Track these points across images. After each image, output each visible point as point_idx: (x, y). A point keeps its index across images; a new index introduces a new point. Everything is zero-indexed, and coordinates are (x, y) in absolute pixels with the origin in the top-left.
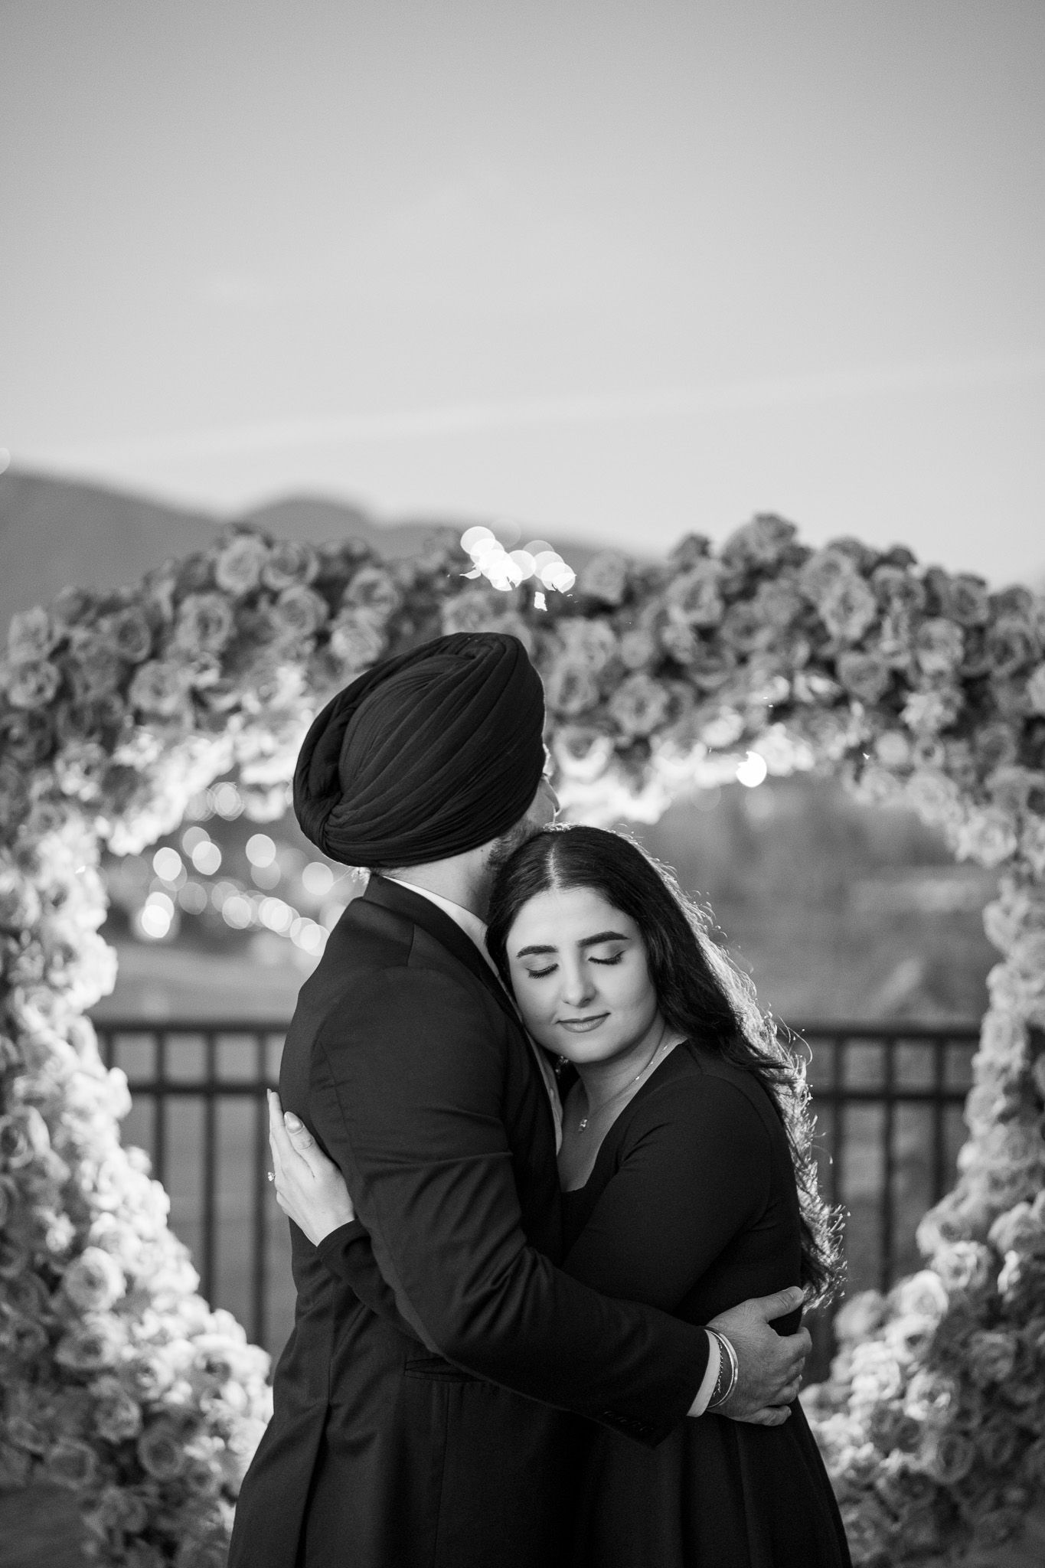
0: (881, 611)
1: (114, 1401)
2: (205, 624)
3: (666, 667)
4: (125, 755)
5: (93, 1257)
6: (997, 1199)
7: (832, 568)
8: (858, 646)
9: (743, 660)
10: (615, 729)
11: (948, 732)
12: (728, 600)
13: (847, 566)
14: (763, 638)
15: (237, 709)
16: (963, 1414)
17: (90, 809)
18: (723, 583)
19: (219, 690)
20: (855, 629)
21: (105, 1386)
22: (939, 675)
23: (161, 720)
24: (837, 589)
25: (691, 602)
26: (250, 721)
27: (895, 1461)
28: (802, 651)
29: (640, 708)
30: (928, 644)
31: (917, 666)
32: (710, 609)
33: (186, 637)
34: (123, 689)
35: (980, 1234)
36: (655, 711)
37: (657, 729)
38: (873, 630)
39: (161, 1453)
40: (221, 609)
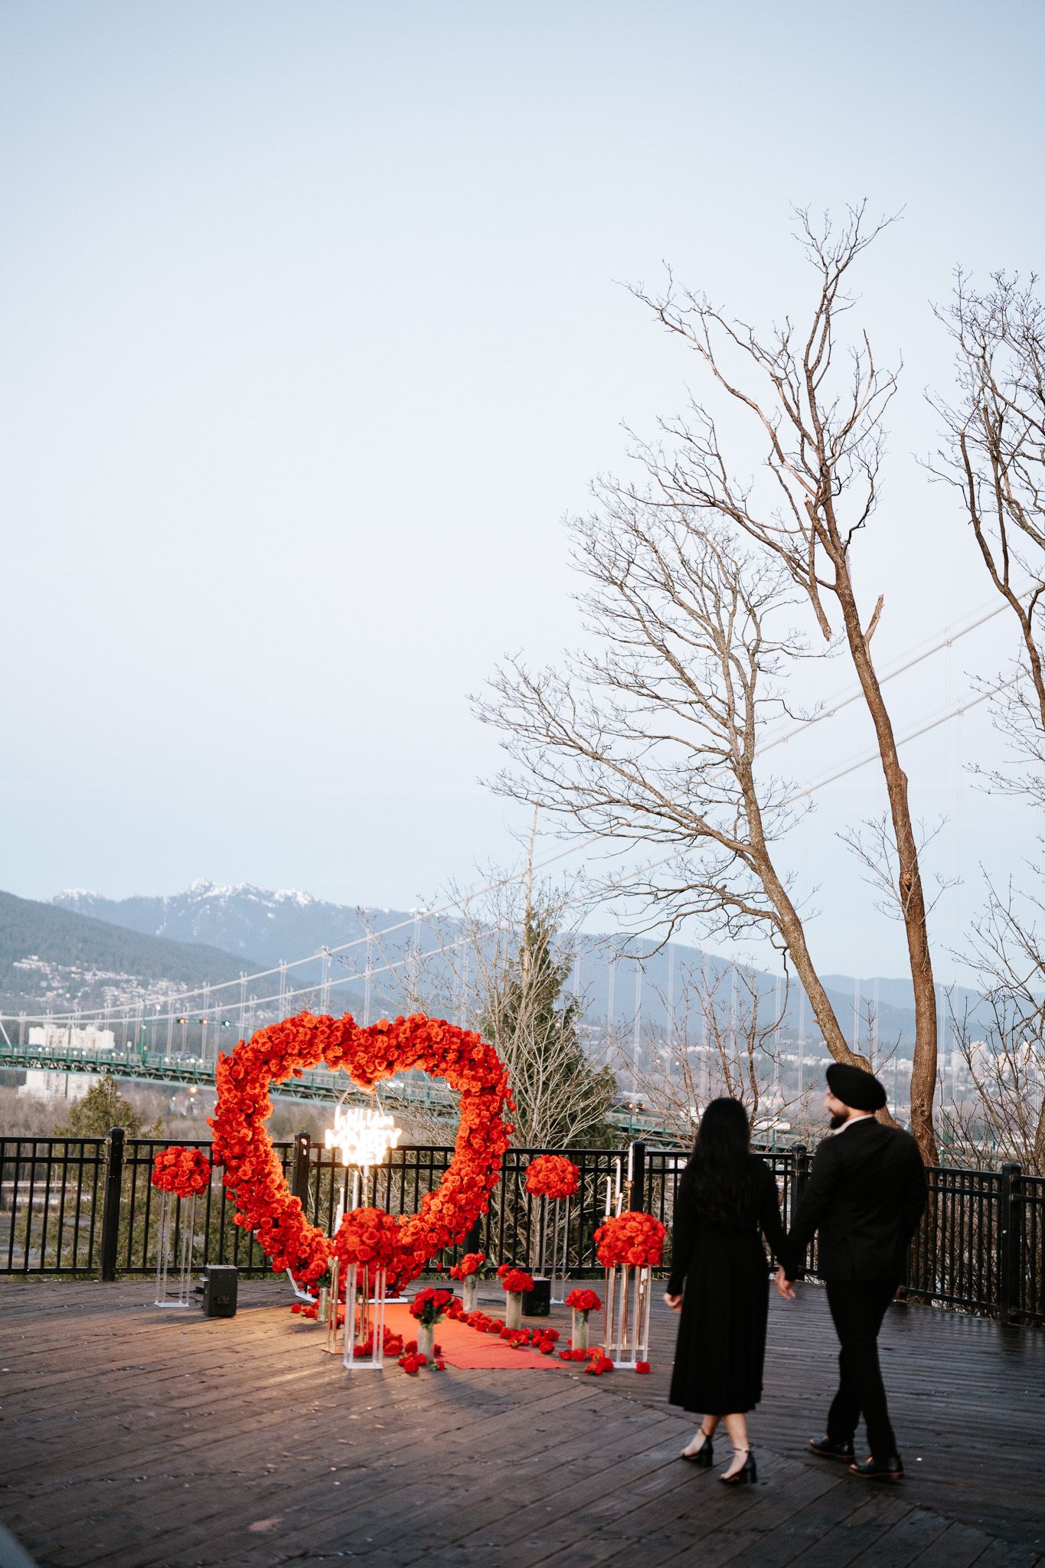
0: (444, 1036)
1: (277, 1209)
2: (306, 1034)
3: (398, 1047)
4: (285, 1063)
5: (272, 1176)
6: (461, 1166)
7: (432, 1025)
8: (437, 1043)
9: (414, 1045)
10: (387, 1060)
11: (455, 1062)
12: (412, 1032)
13: (436, 1025)
14: (419, 1040)
15: (308, 1053)
16: (455, 1213)
17: (275, 1075)
18: (410, 1028)
19: (305, 1049)
20: (438, 1040)
21: (275, 1205)
22: (454, 1050)
23: (291, 1055)
24: (435, 1030)
25: (404, 1033)
26: (312, 1055)
27: (440, 1223)
28: (426, 1044)
29: (393, 1054)
30: (453, 1043)
31: (450, 1048)
32: (408, 1033)
33: (301, 1037)
34: (286, 1049)
35: (458, 1174)
36: (396, 1056)
37: (396, 1060)
38: (442, 1040)
39: (285, 1221)
40: (309, 1032)
